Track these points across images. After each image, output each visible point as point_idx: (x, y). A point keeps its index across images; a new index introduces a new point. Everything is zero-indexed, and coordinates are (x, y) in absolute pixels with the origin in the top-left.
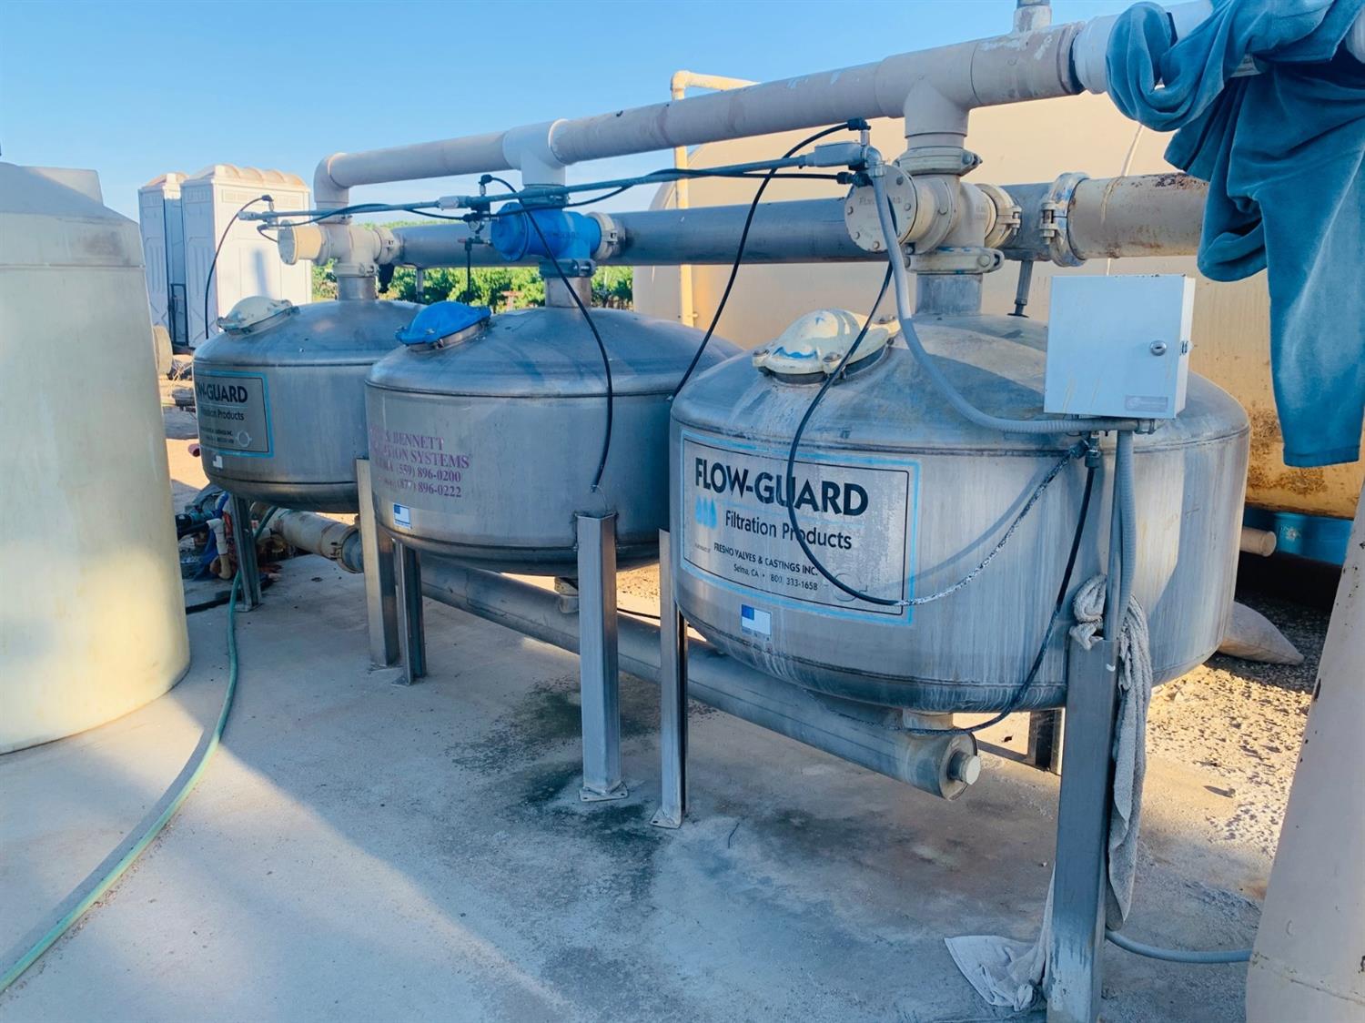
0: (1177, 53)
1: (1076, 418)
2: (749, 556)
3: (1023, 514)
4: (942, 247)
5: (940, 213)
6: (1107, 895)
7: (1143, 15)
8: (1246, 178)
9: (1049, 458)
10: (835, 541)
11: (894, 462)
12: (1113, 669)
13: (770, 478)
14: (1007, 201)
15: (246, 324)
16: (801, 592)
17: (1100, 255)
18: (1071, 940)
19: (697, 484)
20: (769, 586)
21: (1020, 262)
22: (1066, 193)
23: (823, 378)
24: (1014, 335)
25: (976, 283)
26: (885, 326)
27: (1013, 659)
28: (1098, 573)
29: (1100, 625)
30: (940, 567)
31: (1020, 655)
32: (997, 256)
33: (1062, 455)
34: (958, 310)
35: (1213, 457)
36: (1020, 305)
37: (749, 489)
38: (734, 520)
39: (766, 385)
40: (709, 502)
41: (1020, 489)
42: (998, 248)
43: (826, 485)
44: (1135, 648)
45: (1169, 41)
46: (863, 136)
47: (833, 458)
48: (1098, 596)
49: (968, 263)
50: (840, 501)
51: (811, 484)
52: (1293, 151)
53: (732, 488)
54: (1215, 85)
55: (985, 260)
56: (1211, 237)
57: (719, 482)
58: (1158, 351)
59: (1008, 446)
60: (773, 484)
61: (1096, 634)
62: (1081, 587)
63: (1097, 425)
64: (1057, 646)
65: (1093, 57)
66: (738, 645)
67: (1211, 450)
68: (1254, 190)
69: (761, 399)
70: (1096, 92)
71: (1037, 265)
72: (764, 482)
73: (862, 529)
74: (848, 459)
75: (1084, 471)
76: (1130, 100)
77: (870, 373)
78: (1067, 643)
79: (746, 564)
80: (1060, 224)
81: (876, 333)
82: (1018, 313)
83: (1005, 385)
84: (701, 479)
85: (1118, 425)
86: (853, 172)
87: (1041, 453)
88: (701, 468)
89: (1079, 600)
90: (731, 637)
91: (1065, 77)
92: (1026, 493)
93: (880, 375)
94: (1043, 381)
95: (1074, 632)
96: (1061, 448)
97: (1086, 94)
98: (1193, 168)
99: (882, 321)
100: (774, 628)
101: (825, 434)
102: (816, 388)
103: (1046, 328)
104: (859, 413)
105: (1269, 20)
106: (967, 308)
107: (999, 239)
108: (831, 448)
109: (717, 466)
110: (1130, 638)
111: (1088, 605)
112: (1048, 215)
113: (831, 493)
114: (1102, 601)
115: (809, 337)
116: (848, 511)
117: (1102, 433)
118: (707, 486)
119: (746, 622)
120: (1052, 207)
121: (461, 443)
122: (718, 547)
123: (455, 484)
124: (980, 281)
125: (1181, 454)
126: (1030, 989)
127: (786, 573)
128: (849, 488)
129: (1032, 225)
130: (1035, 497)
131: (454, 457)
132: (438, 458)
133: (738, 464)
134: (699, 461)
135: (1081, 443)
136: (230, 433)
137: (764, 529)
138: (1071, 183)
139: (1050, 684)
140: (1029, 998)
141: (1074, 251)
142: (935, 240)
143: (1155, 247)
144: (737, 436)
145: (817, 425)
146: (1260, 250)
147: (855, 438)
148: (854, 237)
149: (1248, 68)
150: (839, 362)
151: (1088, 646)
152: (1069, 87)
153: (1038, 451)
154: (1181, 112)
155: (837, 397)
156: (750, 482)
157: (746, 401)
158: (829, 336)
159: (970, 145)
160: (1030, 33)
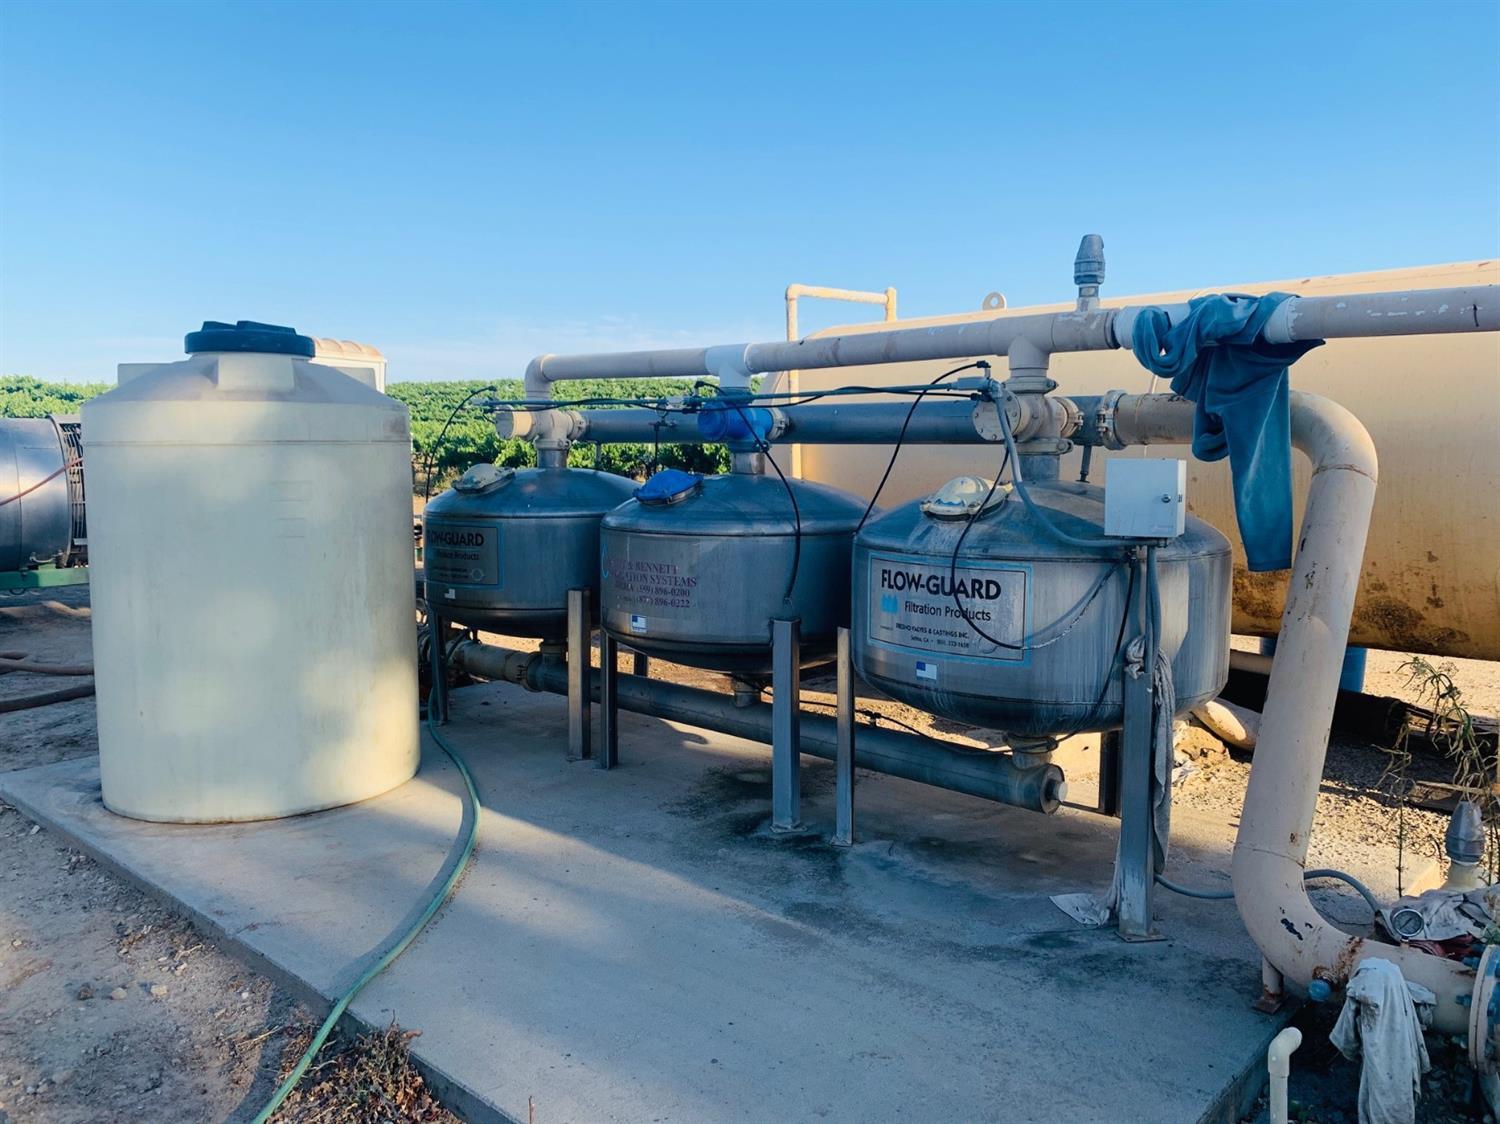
0: (1171, 335)
1: (1123, 538)
2: (923, 629)
3: (1094, 596)
4: (1034, 438)
5: (1033, 417)
6: (1153, 842)
7: (1152, 315)
8: (1214, 403)
9: (1109, 564)
10: (980, 616)
11: (1016, 566)
12: (1151, 691)
13: (937, 579)
14: (1074, 408)
15: (481, 486)
16: (958, 649)
17: (1136, 443)
18: (1133, 870)
19: (883, 586)
20: (937, 647)
21: (1082, 447)
22: (1112, 404)
23: (966, 517)
24: (1083, 493)
25: (1056, 461)
26: (1004, 487)
27: (1091, 687)
28: (1140, 634)
29: (1142, 664)
30: (1044, 630)
31: (1095, 684)
32: (1070, 444)
33: (1115, 562)
34: (1045, 478)
35: (1207, 567)
36: (1084, 474)
37: (923, 586)
38: (910, 606)
39: (930, 523)
40: (893, 597)
41: (1092, 581)
42: (1069, 438)
43: (974, 581)
44: (1164, 679)
45: (1166, 328)
46: (986, 371)
47: (979, 565)
48: (1140, 647)
49: (1051, 448)
50: (983, 591)
51: (965, 581)
52: (1240, 389)
53: (910, 586)
54: (1192, 354)
55: (1062, 446)
56: (1199, 434)
57: (900, 583)
58: (1166, 500)
59: (1083, 556)
60: (939, 582)
61: (1140, 670)
62: (1130, 642)
63: (1136, 542)
64: (1118, 679)
65: (1125, 329)
66: (913, 690)
67: (1205, 561)
68: (1219, 410)
69: (927, 531)
70: (1128, 348)
71: (1094, 449)
72: (933, 582)
73: (997, 607)
74: (988, 565)
75: (1129, 570)
76: (1146, 359)
77: (995, 515)
78: (1123, 676)
79: (921, 635)
80: (1109, 423)
81: (999, 490)
82: (1083, 479)
83: (1081, 522)
84: (886, 583)
85: (1149, 542)
86: (980, 393)
87: (1103, 560)
88: (886, 576)
89: (1130, 649)
90: (908, 684)
91: (1109, 340)
92: (1094, 584)
93: (1004, 515)
94: (1103, 520)
95: (1127, 669)
96: (1115, 558)
97: (1121, 348)
98: (1187, 394)
99: (1001, 484)
100: (939, 675)
101: (973, 551)
102: (964, 524)
103: (1103, 490)
104: (993, 539)
105: (1217, 325)
106: (1052, 476)
107: (1070, 432)
108: (977, 559)
109: (899, 573)
110: (1160, 673)
111: (1134, 651)
112: (1100, 417)
113: (977, 586)
114: (1143, 649)
115: (957, 492)
116: (988, 597)
117: (1138, 547)
118: (890, 586)
119: (920, 673)
120: (1104, 412)
121: (691, 568)
122: (899, 626)
123: (685, 598)
124: (1059, 459)
125: (1186, 563)
126: (1108, 912)
127: (947, 638)
128: (989, 582)
129: (1091, 422)
130: (1101, 586)
131: (686, 579)
132: (673, 580)
133: (915, 571)
134: (884, 572)
135: (1126, 554)
136: (465, 570)
137: (933, 611)
138: (1115, 397)
139: (1114, 703)
140: (1107, 916)
141: (1119, 440)
142: (1032, 434)
143: (1170, 439)
144: (914, 553)
145: (967, 545)
146: (1223, 446)
147: (991, 552)
148: (978, 430)
149: (1212, 343)
150: (979, 507)
151: (1136, 677)
152: (1111, 345)
153: (1101, 560)
154: (1173, 369)
155: (978, 529)
156: (923, 581)
157: (917, 532)
158: (968, 492)
159: (1051, 375)
160: (1087, 313)
